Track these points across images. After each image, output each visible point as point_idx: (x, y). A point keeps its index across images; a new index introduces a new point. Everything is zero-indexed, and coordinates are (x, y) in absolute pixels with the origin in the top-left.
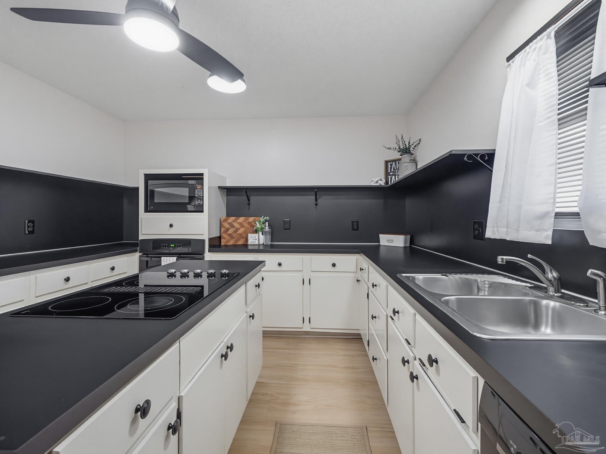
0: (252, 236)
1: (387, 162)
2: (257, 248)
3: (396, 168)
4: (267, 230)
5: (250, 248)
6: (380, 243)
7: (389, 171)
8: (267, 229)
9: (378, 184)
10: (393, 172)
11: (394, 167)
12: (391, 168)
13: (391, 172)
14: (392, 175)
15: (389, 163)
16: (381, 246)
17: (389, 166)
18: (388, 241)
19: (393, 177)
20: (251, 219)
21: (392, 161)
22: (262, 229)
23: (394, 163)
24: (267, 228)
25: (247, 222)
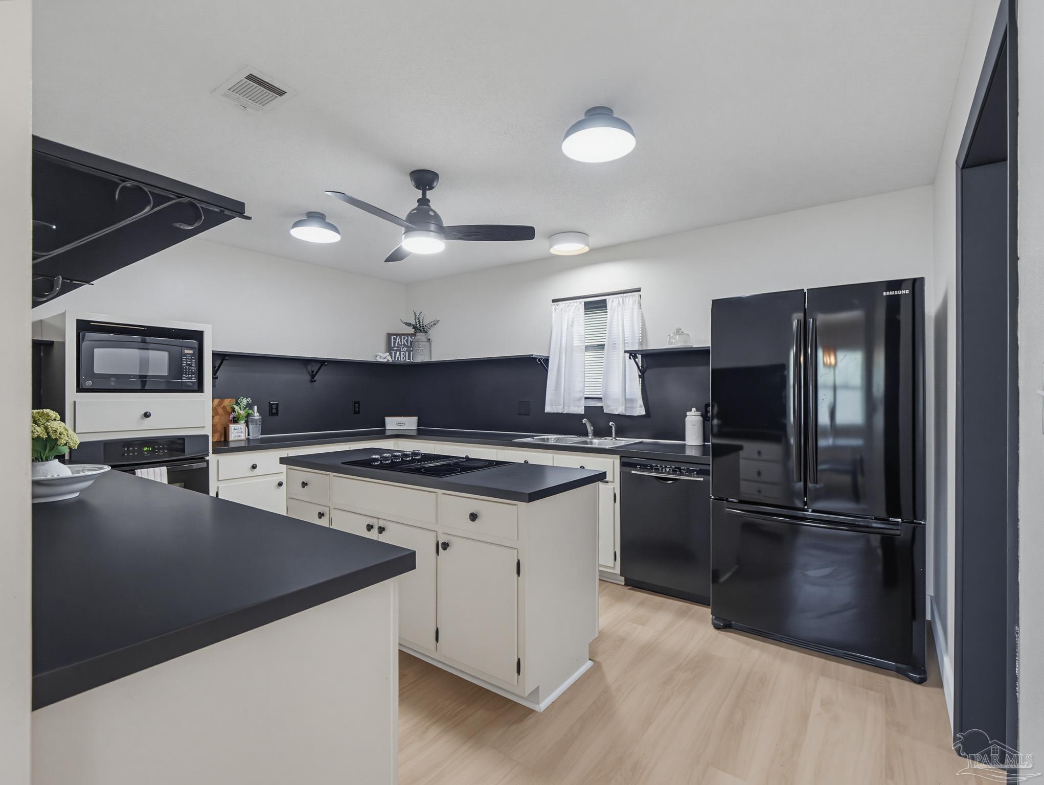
0: (236, 428)
1: (389, 335)
2: (243, 444)
3: (401, 343)
4: (255, 418)
5: (232, 445)
6: (385, 427)
7: (393, 346)
8: (257, 416)
9: (385, 360)
10: (397, 347)
11: (398, 342)
12: (395, 343)
13: (394, 346)
14: (397, 351)
15: (392, 337)
16: (386, 431)
17: (393, 340)
18: (398, 424)
19: (398, 353)
20: (227, 402)
21: (397, 335)
22: (248, 415)
23: (398, 337)
24: (257, 414)
25: (222, 406)
